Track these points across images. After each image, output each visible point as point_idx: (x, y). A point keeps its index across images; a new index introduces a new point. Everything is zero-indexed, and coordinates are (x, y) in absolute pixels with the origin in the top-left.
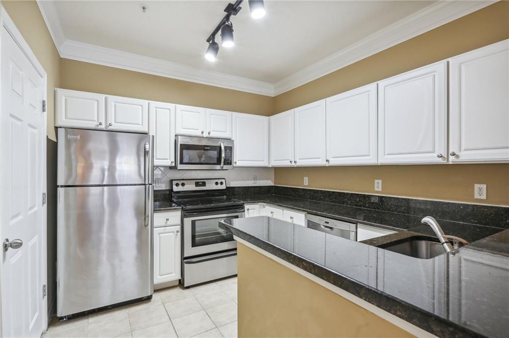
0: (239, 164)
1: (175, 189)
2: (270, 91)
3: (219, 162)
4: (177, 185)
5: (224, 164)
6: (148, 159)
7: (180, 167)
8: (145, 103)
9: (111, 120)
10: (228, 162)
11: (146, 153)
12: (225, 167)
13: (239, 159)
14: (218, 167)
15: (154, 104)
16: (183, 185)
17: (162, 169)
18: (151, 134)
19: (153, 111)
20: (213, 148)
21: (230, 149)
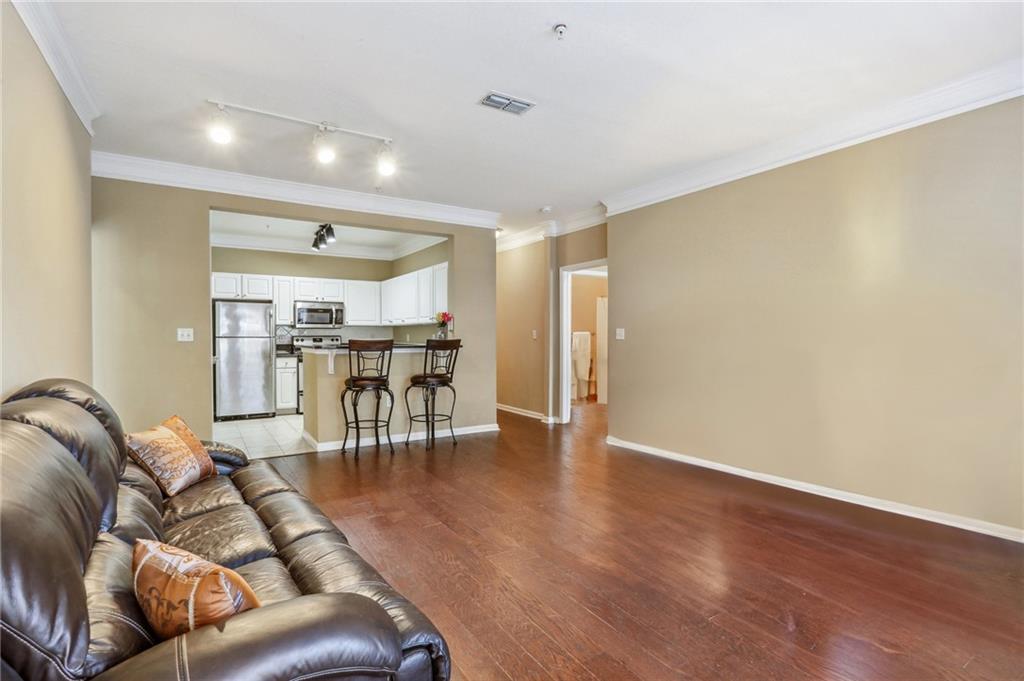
0: (350, 323)
1: (295, 343)
2: (388, 256)
3: (331, 323)
4: (297, 340)
5: (336, 323)
6: (273, 320)
7: (298, 326)
8: (270, 277)
9: (245, 292)
10: (340, 321)
11: (271, 316)
12: (337, 326)
13: (350, 318)
14: (331, 326)
15: (277, 277)
16: (302, 340)
17: (286, 328)
18: (274, 303)
19: (276, 283)
20: (325, 311)
21: (340, 311)
